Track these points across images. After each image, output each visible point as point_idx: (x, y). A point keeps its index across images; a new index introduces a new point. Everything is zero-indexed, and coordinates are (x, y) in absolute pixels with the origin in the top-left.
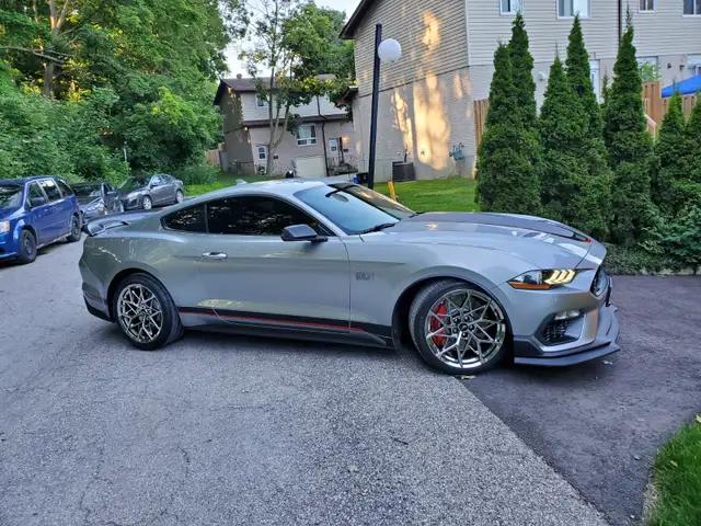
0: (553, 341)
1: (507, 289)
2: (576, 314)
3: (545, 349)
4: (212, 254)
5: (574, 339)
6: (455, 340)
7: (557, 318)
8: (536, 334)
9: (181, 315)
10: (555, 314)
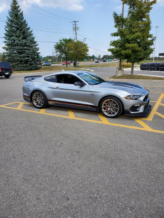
0: (133, 111)
1: (124, 99)
2: (139, 105)
3: (131, 112)
4: (57, 87)
5: (139, 111)
6: (108, 109)
7: (135, 106)
8: (130, 109)
9: (48, 101)
10: (134, 105)
